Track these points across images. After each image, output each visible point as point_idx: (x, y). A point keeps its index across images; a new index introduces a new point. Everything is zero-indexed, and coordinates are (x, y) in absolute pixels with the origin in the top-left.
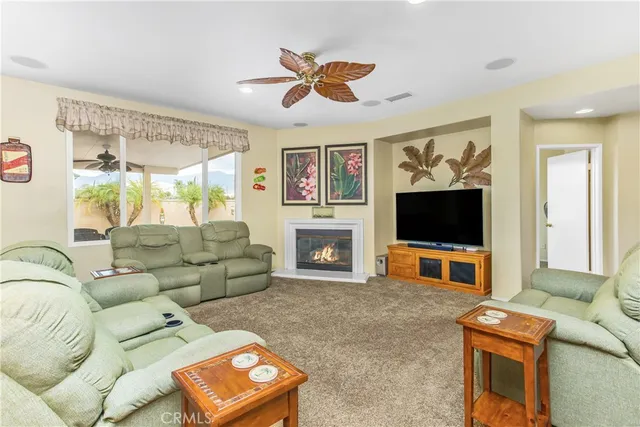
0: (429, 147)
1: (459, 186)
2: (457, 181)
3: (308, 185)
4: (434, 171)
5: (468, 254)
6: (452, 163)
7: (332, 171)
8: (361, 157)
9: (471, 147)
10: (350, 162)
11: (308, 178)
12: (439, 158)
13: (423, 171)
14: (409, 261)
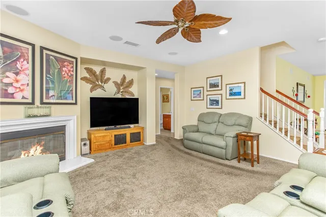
0: (103, 72)
1: (119, 96)
2: (118, 93)
3: (17, 81)
4: (105, 86)
5: (133, 128)
6: (115, 83)
7: (48, 72)
8: (73, 67)
9: (124, 77)
10: (64, 69)
11: (17, 74)
12: (109, 79)
13: (99, 85)
14: (108, 139)
